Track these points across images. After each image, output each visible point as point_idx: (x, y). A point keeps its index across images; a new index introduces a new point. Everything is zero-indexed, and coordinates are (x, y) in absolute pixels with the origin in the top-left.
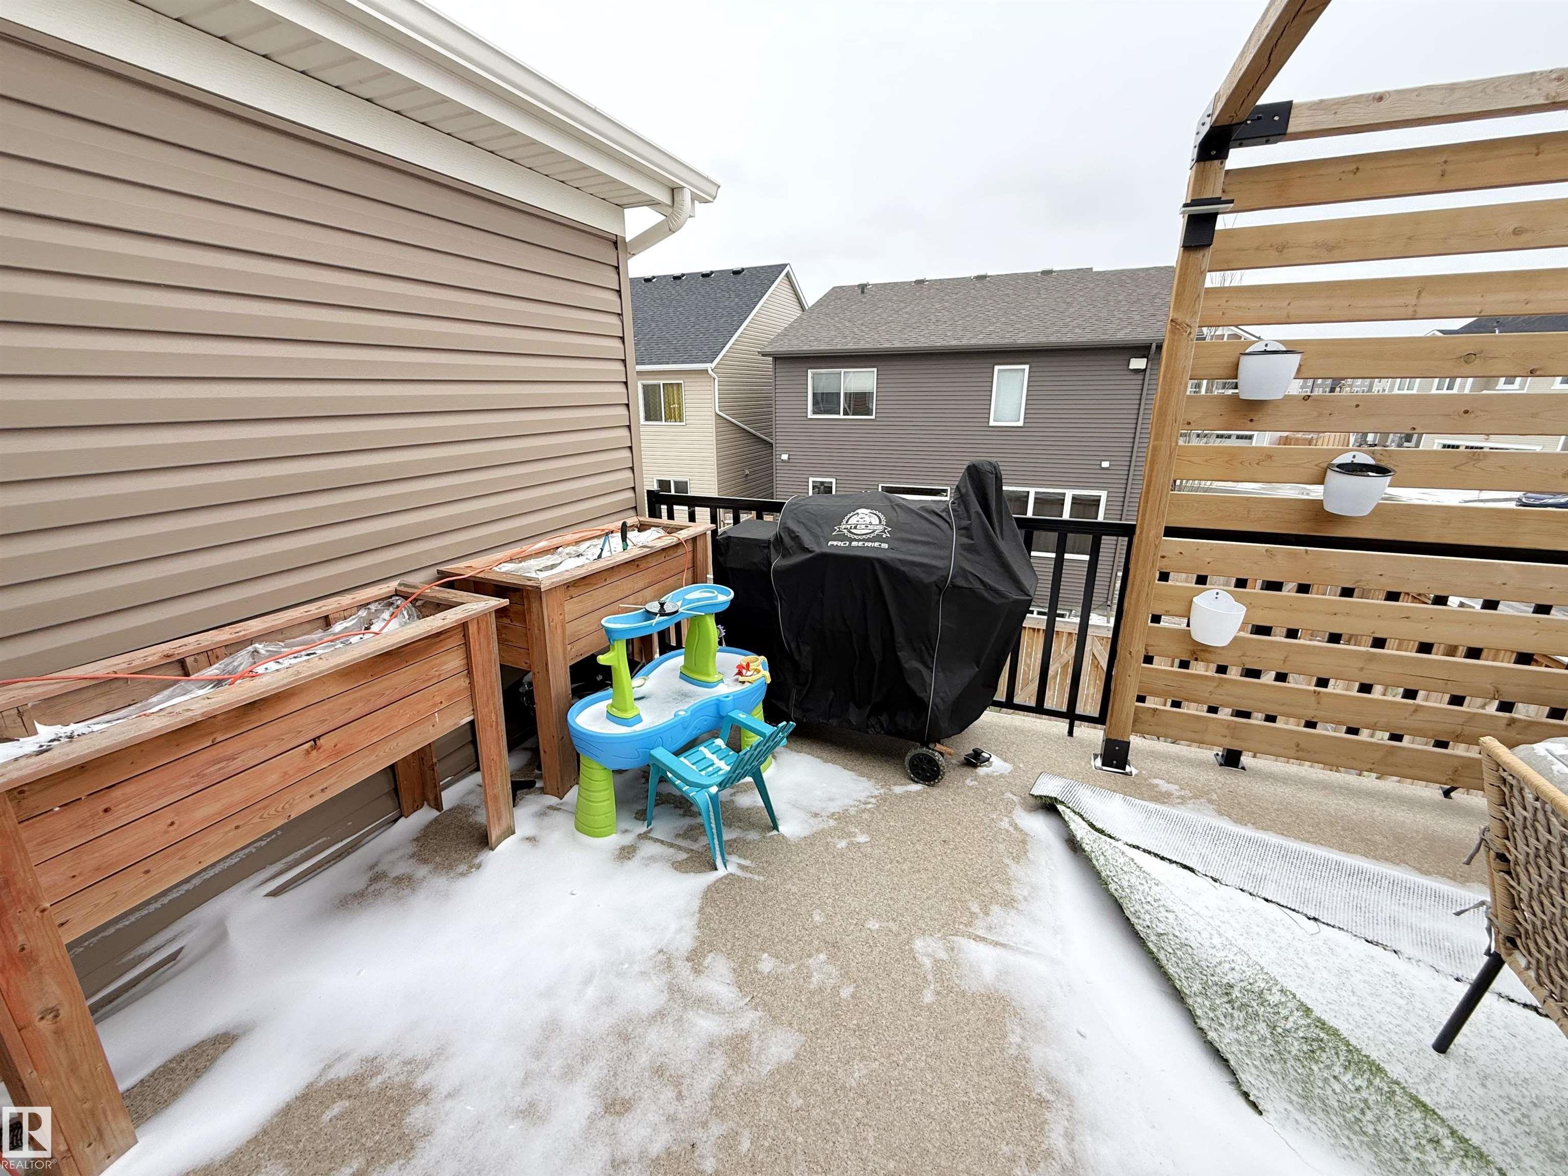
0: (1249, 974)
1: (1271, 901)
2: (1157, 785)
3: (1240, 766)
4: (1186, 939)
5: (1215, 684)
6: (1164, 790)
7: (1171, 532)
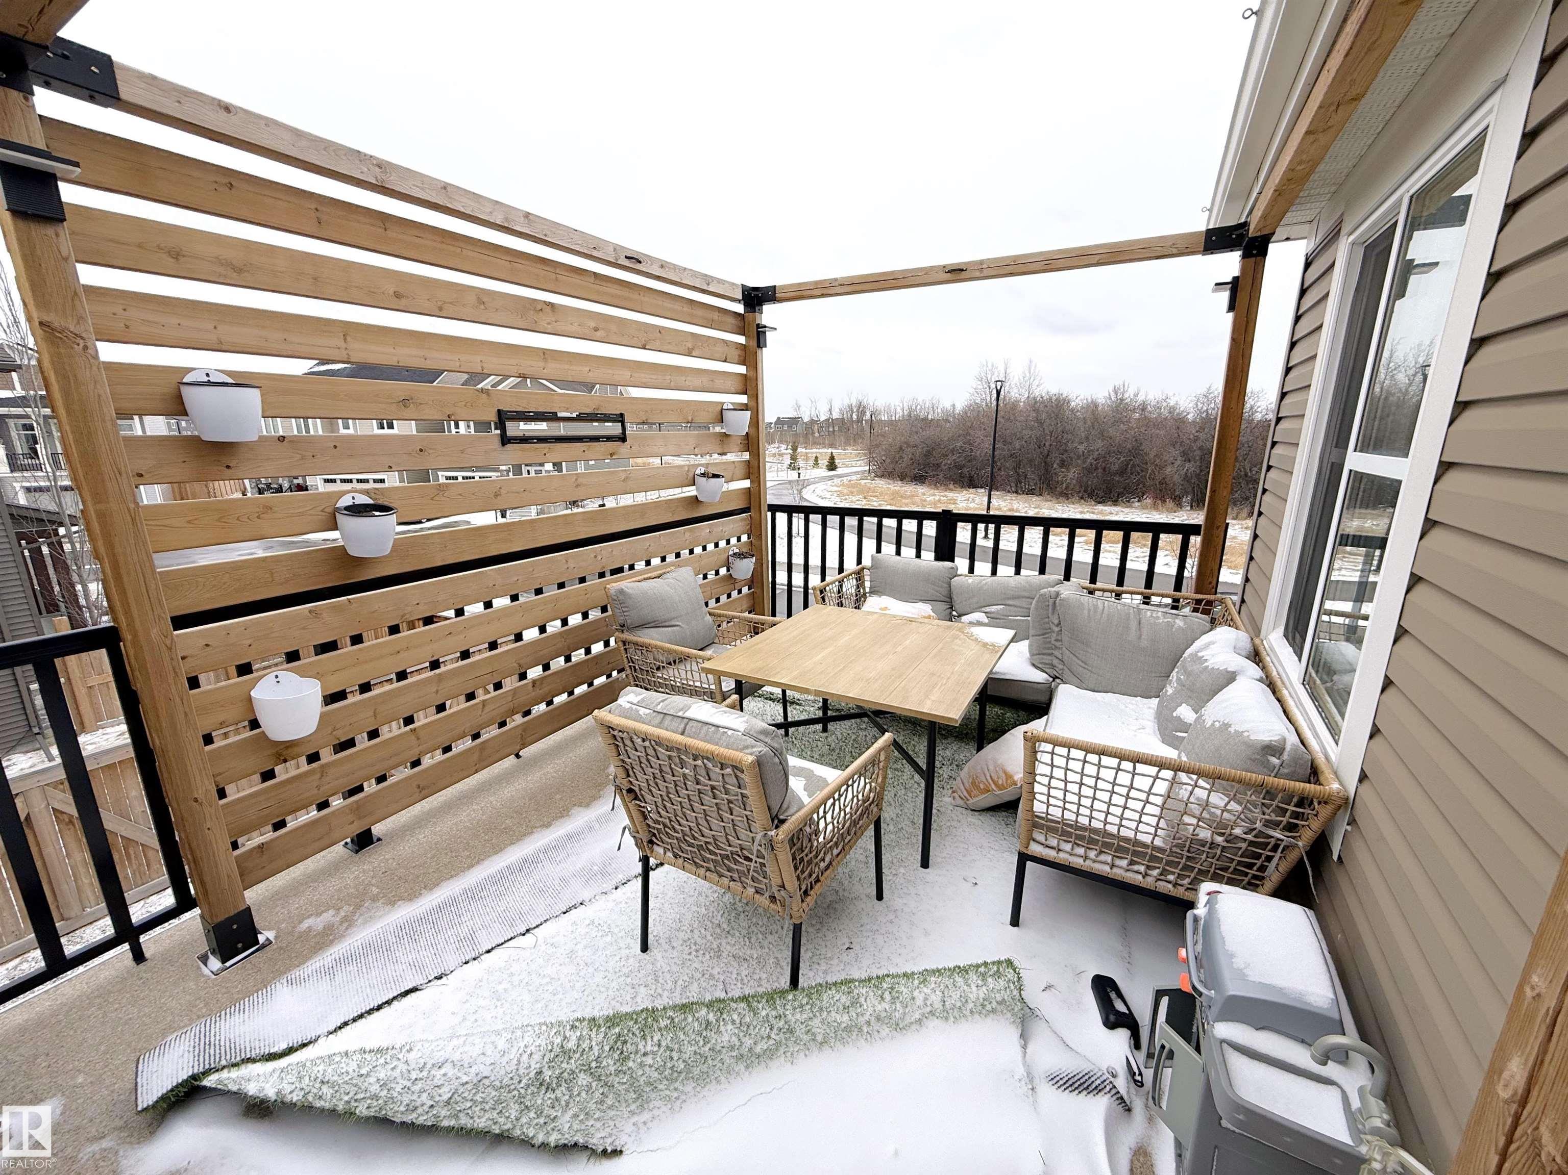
0: (543, 1044)
1: (493, 949)
2: (310, 929)
3: (375, 840)
4: (477, 1075)
5: (318, 776)
6: (320, 927)
7: (181, 622)
